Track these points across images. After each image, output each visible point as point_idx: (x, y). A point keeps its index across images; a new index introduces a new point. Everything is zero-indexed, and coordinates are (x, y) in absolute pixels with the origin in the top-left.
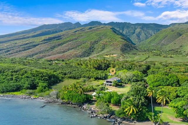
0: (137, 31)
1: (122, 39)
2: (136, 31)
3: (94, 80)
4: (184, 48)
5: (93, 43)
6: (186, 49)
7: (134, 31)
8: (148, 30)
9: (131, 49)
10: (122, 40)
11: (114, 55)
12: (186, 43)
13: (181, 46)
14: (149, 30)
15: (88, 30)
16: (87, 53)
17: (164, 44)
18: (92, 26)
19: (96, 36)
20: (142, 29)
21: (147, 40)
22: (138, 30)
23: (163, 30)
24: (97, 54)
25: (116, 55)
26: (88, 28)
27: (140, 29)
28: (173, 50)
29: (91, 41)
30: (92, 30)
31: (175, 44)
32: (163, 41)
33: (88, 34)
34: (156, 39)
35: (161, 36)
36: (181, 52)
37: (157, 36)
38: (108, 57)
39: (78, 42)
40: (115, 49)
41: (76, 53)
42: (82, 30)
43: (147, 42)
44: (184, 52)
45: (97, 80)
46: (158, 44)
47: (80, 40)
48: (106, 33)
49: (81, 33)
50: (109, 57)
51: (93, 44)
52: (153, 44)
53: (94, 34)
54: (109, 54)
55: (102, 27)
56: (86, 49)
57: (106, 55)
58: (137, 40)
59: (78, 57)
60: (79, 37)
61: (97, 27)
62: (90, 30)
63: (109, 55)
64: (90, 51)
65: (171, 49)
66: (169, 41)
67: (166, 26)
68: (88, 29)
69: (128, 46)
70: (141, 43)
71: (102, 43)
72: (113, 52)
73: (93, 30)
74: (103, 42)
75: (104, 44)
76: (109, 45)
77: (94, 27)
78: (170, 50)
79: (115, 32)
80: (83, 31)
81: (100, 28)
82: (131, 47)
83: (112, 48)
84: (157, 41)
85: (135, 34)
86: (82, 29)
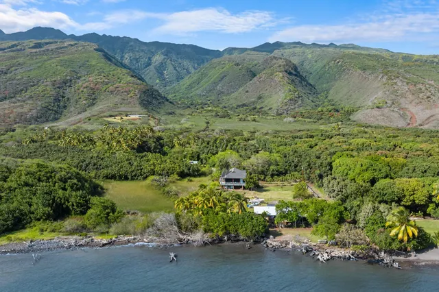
0: (157, 60)
1: (132, 76)
2: (154, 59)
3: (179, 180)
4: (266, 102)
5: (58, 85)
6: (272, 104)
7: (150, 59)
8: (180, 60)
9: (159, 103)
10: (133, 79)
11: (132, 117)
12: (268, 91)
13: (260, 98)
14: (181, 58)
15: (34, 50)
16: (53, 110)
17: (222, 93)
18: (43, 41)
19: (61, 66)
20: (167, 55)
21: (181, 83)
22: (158, 58)
23: (216, 60)
24: (79, 113)
25: (137, 117)
26: (32, 45)
27: (163, 57)
28: (244, 105)
29: (53, 79)
30: (44, 51)
31: (247, 92)
32: (220, 85)
33: (37, 60)
34: (201, 80)
35: (214, 74)
36: (263, 109)
37: (204, 75)
38: (117, 120)
39: (15, 82)
40: (125, 101)
41: (19, 110)
42: (14, 49)
43: (183, 87)
44: (270, 109)
45: (188, 178)
46: (210, 91)
47: (20, 74)
48: (88, 61)
49: (14, 58)
50: (120, 121)
51: (59, 88)
52: (198, 92)
53: (54, 61)
54: (116, 113)
55: (72, 45)
56: (47, 101)
57: (111, 116)
58: (158, 81)
59: (29, 122)
60: (13, 68)
61: (56, 42)
62: (38, 50)
63: (116, 116)
64: (58, 106)
65: (241, 104)
66: (232, 86)
67: (217, 54)
68: (33, 47)
69: (152, 94)
70: (168, 88)
71: (85, 85)
72: (123, 109)
73: (48, 50)
74: (87, 84)
75: (93, 89)
76: (105, 91)
77: (47, 43)
78: (239, 106)
79: (110, 60)
80: (18, 50)
81: (66, 47)
82: (159, 98)
83: (117, 99)
84: (205, 84)
85: (152, 67)
86: (13, 46)
